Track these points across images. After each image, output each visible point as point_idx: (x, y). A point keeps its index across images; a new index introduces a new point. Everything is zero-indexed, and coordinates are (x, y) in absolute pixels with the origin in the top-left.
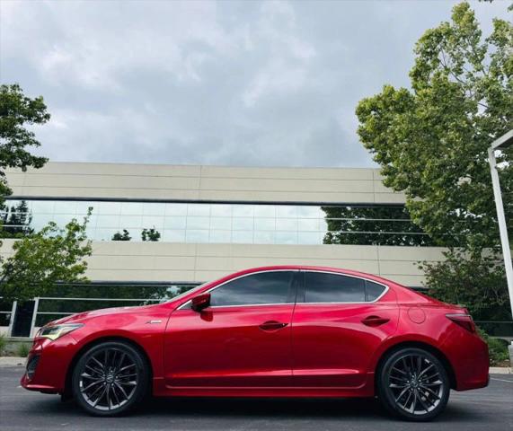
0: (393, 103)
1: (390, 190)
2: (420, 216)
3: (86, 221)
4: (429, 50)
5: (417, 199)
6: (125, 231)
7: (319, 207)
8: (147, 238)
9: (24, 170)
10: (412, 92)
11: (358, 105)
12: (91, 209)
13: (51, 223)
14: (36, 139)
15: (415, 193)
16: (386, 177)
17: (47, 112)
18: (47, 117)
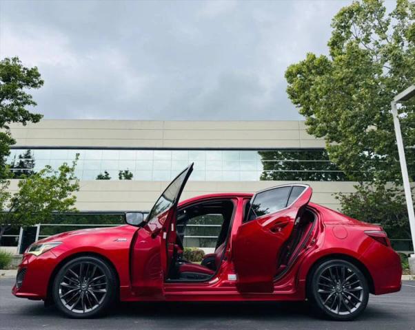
2: (336, 157)
3: (75, 164)
4: (343, 24)
5: (334, 143)
6: (106, 173)
8: (123, 178)
9: (25, 124)
10: (330, 58)
12: (78, 155)
13: (47, 166)
14: (33, 100)
15: (332, 139)
16: (309, 127)
17: (41, 78)
18: (41, 82)
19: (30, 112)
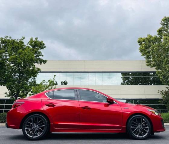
0: (152, 41)
1: (149, 67)
2: (162, 76)
3: (54, 79)
5: (159, 70)
6: (56, 82)
7: (121, 73)
8: (63, 84)
9: (41, 64)
11: (138, 40)
12: (55, 75)
13: (43, 80)
14: (42, 54)
15: (159, 68)
17: (45, 46)
18: (45, 47)
19: (43, 59)
